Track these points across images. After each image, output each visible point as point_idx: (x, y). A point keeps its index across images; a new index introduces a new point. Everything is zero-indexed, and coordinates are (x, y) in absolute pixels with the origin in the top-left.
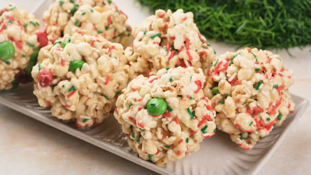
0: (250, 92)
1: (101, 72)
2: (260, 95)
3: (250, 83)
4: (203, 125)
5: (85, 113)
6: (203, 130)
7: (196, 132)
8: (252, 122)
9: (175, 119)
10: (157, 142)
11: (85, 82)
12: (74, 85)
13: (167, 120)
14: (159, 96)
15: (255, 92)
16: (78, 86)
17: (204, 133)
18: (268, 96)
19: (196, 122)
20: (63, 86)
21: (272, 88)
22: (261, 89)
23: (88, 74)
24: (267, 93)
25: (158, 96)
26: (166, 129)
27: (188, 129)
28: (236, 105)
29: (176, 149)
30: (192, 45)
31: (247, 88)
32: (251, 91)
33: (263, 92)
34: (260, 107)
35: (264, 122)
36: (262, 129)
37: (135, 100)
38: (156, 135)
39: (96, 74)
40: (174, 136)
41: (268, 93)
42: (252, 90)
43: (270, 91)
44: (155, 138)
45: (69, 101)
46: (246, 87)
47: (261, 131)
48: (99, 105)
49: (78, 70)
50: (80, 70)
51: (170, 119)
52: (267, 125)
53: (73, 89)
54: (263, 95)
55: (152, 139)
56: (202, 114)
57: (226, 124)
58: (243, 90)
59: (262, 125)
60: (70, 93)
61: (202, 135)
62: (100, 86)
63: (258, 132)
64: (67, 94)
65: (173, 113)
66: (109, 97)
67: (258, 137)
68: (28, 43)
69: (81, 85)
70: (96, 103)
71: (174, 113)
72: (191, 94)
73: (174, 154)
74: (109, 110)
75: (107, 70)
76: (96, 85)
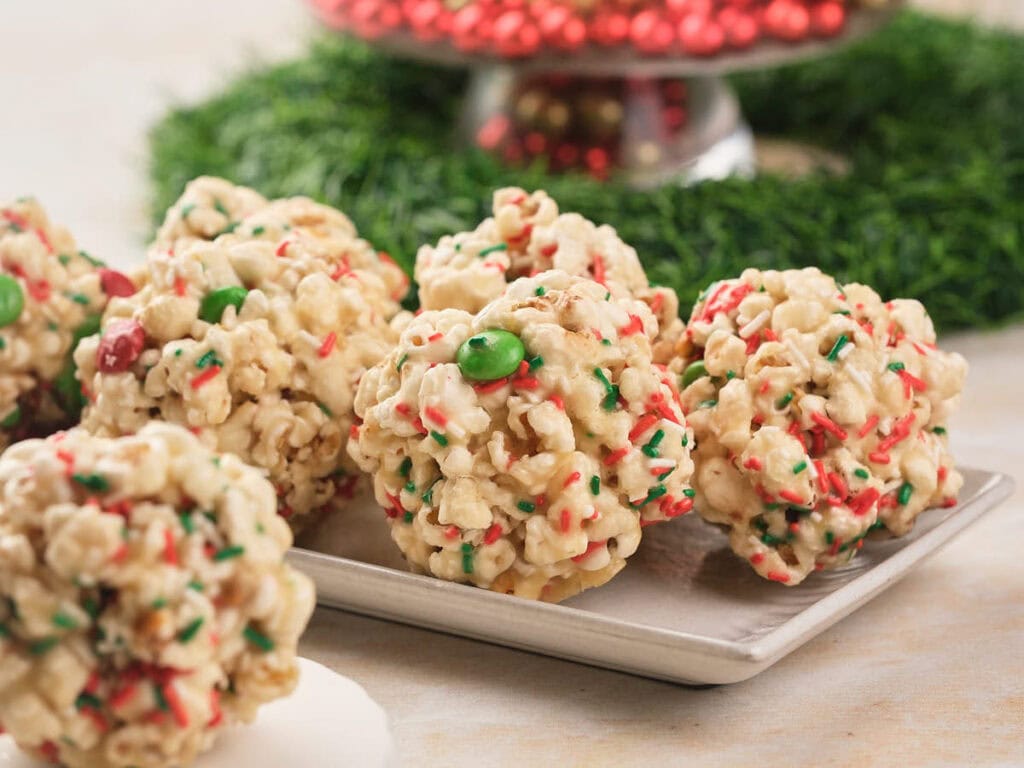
0: (807, 364)
1: (307, 323)
2: (840, 376)
3: (813, 341)
4: (650, 434)
5: (250, 456)
6: (649, 450)
7: (622, 453)
8: (803, 466)
9: (555, 396)
10: (491, 486)
11: (251, 339)
12: (216, 347)
13: (527, 401)
14: (500, 324)
15: (823, 368)
16: (227, 353)
17: (652, 455)
18: (868, 388)
19: (623, 422)
20: (178, 353)
21: (882, 367)
22: (846, 358)
23: (265, 322)
24: (865, 378)
25: (494, 324)
26: (521, 434)
27: (595, 447)
28: (754, 403)
29: (554, 511)
30: (615, 268)
31: (797, 351)
32: (810, 361)
33: (850, 367)
34: (835, 415)
35: (846, 480)
36: (837, 505)
37: (418, 341)
38: (487, 459)
39: (289, 325)
40: (550, 451)
41: (869, 378)
42: (815, 360)
43: (877, 377)
44: (483, 469)
45: (197, 405)
46: (793, 347)
47: (835, 510)
48: (297, 429)
49: (230, 310)
50: (238, 311)
51: (534, 397)
52: (854, 495)
53: (211, 363)
54: (852, 380)
55: (475, 476)
56: (644, 388)
57: (717, 473)
58: (783, 355)
59: (837, 490)
60: (200, 372)
61: (644, 466)
62: (302, 368)
63: (823, 515)
64: (190, 376)
65: (545, 375)
66: (332, 406)
67: (822, 532)
68: (66, 293)
69: (238, 350)
70: (287, 420)
71: (551, 373)
72: (609, 333)
73: (549, 531)
74: (331, 453)
75: (329, 318)
76: (289, 360)
